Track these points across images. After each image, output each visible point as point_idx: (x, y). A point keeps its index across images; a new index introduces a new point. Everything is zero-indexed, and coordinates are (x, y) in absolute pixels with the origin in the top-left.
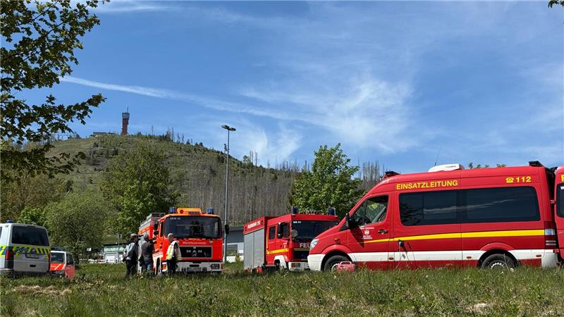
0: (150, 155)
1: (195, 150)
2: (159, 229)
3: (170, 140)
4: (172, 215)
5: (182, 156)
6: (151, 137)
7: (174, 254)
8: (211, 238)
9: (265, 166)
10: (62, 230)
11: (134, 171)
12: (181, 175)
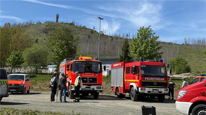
0: (66, 30)
1: (83, 28)
2: (70, 68)
3: (73, 25)
4: (77, 60)
5: (78, 31)
6: (67, 24)
7: (79, 83)
8: (97, 73)
9: (108, 35)
10: (31, 59)
11: (59, 36)
12: (78, 38)
